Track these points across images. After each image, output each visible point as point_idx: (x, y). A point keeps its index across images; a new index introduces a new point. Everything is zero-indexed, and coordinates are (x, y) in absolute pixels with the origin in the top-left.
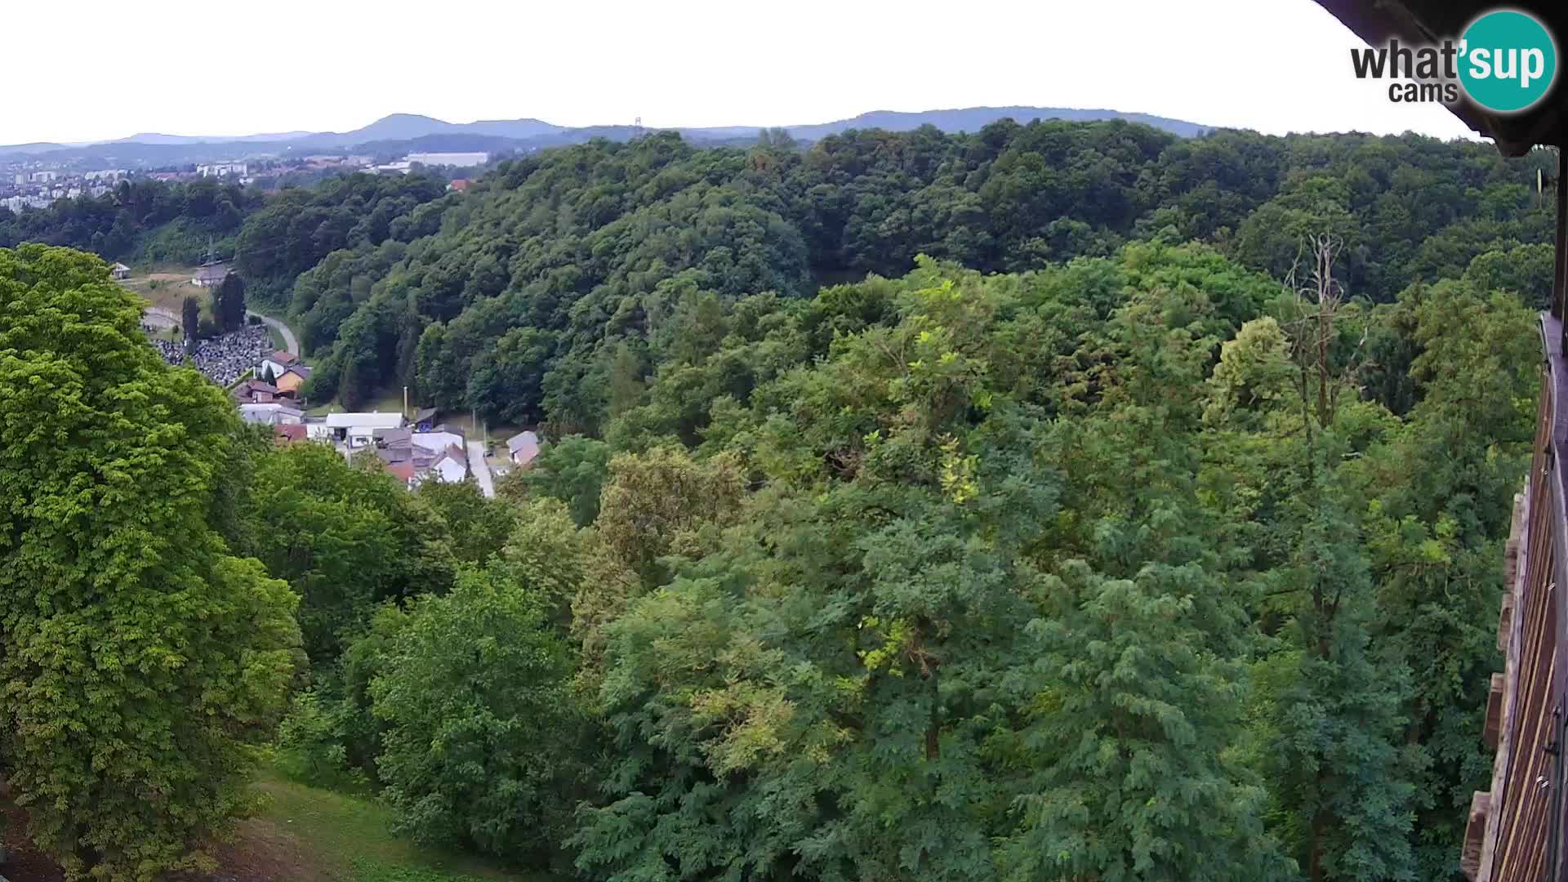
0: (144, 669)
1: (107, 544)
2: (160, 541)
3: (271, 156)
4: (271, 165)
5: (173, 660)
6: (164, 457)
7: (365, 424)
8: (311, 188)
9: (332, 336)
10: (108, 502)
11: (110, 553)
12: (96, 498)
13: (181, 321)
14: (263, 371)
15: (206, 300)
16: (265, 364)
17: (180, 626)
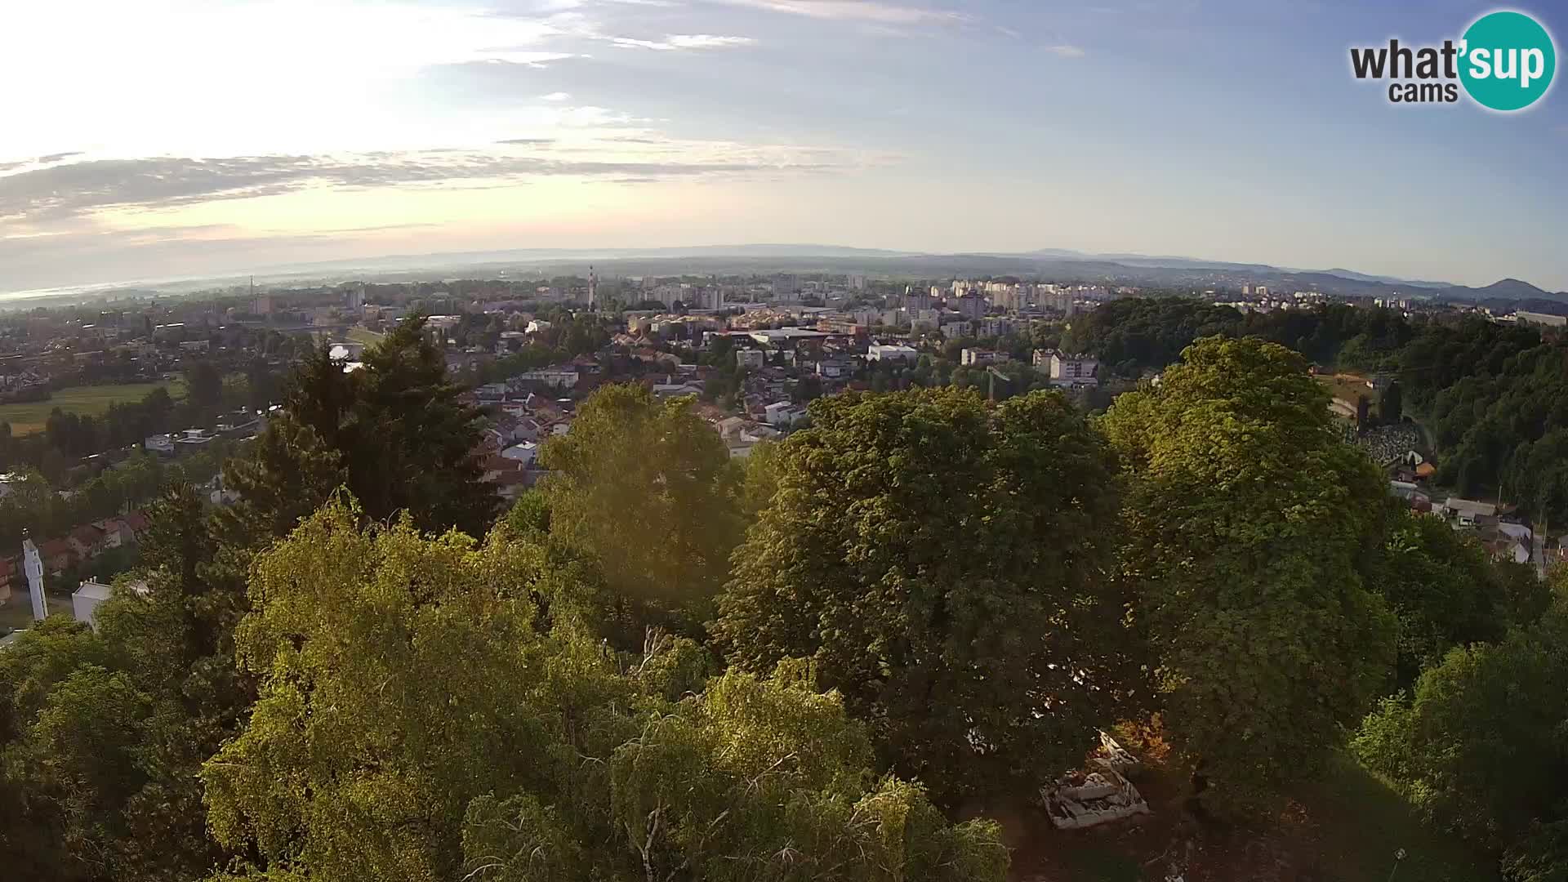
0: (1283, 659)
1: (1278, 565)
2: (1317, 570)
3: (1426, 298)
4: (1425, 305)
5: (1305, 658)
6: (1331, 510)
7: (1471, 509)
8: (1453, 326)
9: (1458, 441)
10: (1285, 536)
11: (1279, 572)
12: (1278, 530)
13: (1356, 411)
14: (1409, 458)
15: (1375, 399)
16: (1410, 453)
17: (1317, 633)
